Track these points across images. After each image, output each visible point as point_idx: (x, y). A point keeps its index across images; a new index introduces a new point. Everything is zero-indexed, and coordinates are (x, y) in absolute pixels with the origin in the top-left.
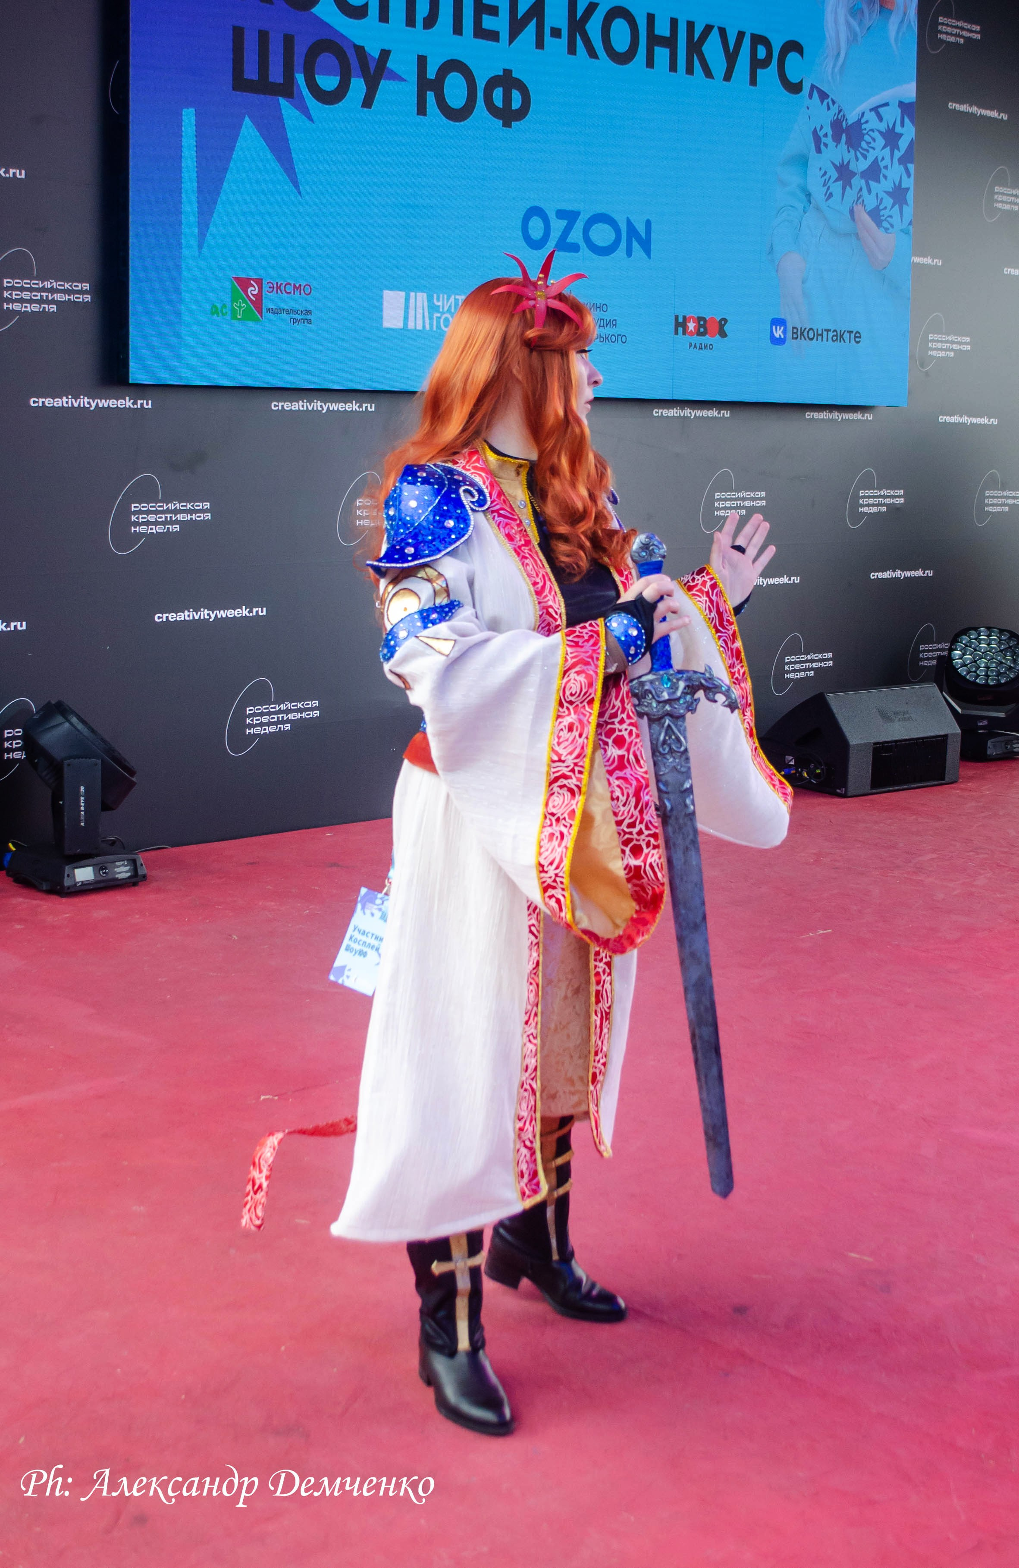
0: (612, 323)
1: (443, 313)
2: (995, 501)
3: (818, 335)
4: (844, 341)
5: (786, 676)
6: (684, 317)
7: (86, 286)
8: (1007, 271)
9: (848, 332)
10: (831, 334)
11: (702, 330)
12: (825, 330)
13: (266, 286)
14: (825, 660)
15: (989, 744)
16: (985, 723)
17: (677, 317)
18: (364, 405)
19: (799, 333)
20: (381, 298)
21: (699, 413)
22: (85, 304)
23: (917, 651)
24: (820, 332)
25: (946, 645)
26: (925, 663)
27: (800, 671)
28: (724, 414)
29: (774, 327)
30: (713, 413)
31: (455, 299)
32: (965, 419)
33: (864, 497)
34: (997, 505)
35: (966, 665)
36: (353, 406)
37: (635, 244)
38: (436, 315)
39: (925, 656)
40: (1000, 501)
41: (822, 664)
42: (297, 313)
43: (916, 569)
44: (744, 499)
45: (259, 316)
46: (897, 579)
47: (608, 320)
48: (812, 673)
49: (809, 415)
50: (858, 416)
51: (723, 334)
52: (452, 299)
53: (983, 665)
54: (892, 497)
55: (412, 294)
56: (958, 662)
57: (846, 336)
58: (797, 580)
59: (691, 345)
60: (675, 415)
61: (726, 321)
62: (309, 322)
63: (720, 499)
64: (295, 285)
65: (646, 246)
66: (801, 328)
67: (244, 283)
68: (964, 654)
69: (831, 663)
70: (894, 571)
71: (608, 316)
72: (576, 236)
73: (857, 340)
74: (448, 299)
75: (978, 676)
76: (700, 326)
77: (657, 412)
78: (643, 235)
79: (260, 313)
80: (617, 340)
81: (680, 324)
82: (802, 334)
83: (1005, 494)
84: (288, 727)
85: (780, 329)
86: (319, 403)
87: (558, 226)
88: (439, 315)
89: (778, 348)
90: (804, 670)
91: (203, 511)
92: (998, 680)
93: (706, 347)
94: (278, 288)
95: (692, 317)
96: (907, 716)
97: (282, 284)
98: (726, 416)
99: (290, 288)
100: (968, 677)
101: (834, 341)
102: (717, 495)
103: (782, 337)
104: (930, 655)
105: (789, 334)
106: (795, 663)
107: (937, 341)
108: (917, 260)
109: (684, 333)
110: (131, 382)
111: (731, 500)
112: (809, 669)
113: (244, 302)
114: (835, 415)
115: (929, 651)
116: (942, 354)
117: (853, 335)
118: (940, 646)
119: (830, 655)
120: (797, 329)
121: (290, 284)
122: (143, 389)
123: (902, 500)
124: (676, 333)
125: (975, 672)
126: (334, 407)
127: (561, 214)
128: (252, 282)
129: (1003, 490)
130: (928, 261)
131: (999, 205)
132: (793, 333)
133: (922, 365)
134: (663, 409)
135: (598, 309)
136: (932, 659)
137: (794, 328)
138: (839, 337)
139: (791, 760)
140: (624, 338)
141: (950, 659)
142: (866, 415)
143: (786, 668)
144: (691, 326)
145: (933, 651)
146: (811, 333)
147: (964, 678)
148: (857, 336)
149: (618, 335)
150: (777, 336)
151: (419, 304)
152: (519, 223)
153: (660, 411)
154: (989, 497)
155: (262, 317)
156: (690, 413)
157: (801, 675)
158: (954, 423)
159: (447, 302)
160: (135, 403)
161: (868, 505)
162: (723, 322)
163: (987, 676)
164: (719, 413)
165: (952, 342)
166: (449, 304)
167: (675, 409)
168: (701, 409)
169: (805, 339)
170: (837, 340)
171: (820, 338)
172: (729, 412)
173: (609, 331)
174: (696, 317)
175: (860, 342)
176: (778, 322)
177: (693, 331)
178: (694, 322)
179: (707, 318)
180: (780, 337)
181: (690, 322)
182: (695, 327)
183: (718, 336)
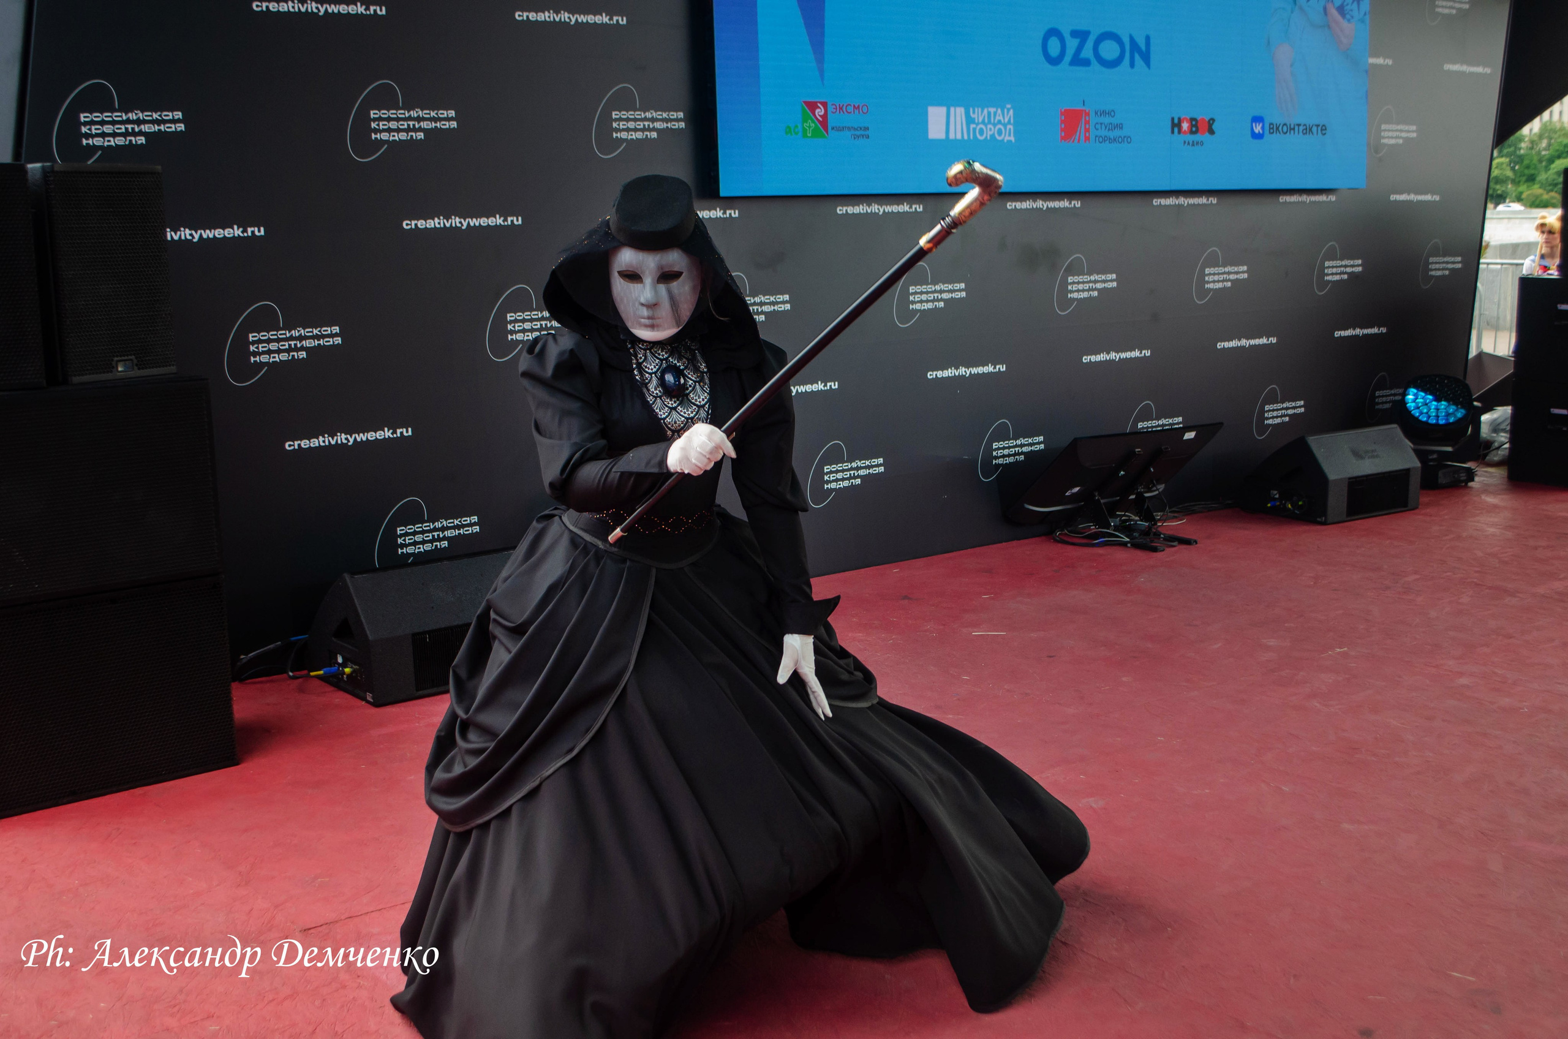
0: (1120, 126)
1: (978, 124)
2: (1437, 266)
5: (1266, 422)
6: (1179, 119)
7: (681, 115)
8: (1449, 67)
10: (1301, 128)
11: (1194, 129)
12: (1297, 124)
13: (830, 108)
14: (1298, 407)
15: (1440, 474)
16: (1435, 456)
17: (1173, 119)
18: (914, 207)
19: (1274, 129)
20: (926, 114)
21: (1191, 200)
22: (679, 130)
23: (1374, 397)
24: (1292, 126)
25: (1401, 391)
26: (1380, 407)
27: (1277, 417)
28: (1212, 202)
29: (1254, 124)
30: (1203, 200)
31: (988, 110)
32: (1412, 197)
33: (1329, 267)
34: (1439, 269)
35: (1418, 408)
36: (904, 208)
37: (1137, 57)
38: (972, 126)
39: (1380, 400)
40: (1442, 266)
41: (1295, 411)
42: (857, 129)
43: (1372, 327)
44: (1229, 273)
45: (826, 135)
46: (1356, 336)
47: (1116, 125)
48: (1287, 419)
49: (1283, 199)
50: (1323, 198)
51: (1212, 132)
52: (986, 111)
53: (1433, 407)
54: (1352, 266)
55: (952, 109)
56: (1411, 405)
57: (1314, 129)
58: (1274, 340)
59: (1185, 142)
60: (1172, 203)
61: (1213, 120)
62: (868, 137)
63: (1210, 274)
64: (854, 106)
65: (1146, 58)
66: (1276, 124)
67: (812, 106)
68: (1416, 399)
69: (1302, 410)
70: (1354, 329)
71: (1115, 121)
72: (1087, 52)
73: (1324, 132)
74: (982, 112)
75: (1429, 417)
76: (1191, 126)
77: (1156, 202)
78: (1143, 48)
79: (827, 131)
80: (1123, 141)
81: (1176, 125)
82: (1277, 129)
83: (1446, 259)
84: (858, 481)
85: (1259, 125)
86: (876, 206)
87: (1072, 44)
88: (974, 126)
89: (1257, 142)
90: (1281, 416)
91: (783, 302)
92: (1447, 419)
93: (1197, 143)
94: (841, 109)
95: (1185, 118)
96: (1376, 454)
97: (843, 105)
98: (1214, 203)
99: (850, 109)
100: (1420, 418)
101: (1304, 134)
102: (1207, 271)
103: (1261, 132)
104: (1384, 399)
105: (1267, 129)
106: (1273, 410)
107: (1389, 131)
108: (1371, 61)
109: (1180, 132)
110: (722, 194)
111: (1219, 274)
112: (1285, 416)
113: (813, 122)
114: (1305, 198)
115: (1383, 396)
116: (1392, 142)
117: (1319, 129)
118: (1393, 392)
119: (1302, 403)
120: (1273, 124)
121: (850, 105)
122: (731, 201)
123: (1360, 269)
124: (1173, 132)
125: (1427, 413)
126: (889, 209)
127: (1075, 34)
128: (819, 105)
129: (1444, 256)
130: (1380, 61)
131: (1439, 10)
132: (1270, 128)
133: (1376, 152)
134: (1161, 198)
135: (1107, 115)
136: (1386, 402)
137: (1271, 124)
138: (1308, 130)
139: (1276, 494)
140: (1129, 140)
141: (1403, 403)
142: (1329, 197)
143: (1266, 415)
144: (1186, 126)
145: (1386, 396)
146: (1285, 129)
147: (1417, 419)
148: (1323, 129)
149: (1124, 136)
150: (1256, 131)
151: (958, 119)
152: (1040, 42)
153: (1159, 200)
154: (1433, 263)
155: (827, 133)
156: (1184, 201)
157: (1278, 421)
158: (1403, 201)
159: (982, 114)
160: (725, 213)
161: (1332, 274)
162: (1211, 122)
163: (1437, 416)
164: (1208, 201)
165: (1401, 131)
166: (983, 117)
167: (1171, 199)
168: (1193, 197)
169: (1280, 133)
170: (1306, 133)
171: (1292, 132)
172: (1216, 199)
173: (1117, 133)
174: (1189, 118)
175: (1325, 134)
176: (1258, 119)
177: (1187, 130)
178: (1187, 122)
179: (1198, 119)
180: (1259, 132)
181: (1183, 122)
182: (1188, 127)
183: (1207, 134)
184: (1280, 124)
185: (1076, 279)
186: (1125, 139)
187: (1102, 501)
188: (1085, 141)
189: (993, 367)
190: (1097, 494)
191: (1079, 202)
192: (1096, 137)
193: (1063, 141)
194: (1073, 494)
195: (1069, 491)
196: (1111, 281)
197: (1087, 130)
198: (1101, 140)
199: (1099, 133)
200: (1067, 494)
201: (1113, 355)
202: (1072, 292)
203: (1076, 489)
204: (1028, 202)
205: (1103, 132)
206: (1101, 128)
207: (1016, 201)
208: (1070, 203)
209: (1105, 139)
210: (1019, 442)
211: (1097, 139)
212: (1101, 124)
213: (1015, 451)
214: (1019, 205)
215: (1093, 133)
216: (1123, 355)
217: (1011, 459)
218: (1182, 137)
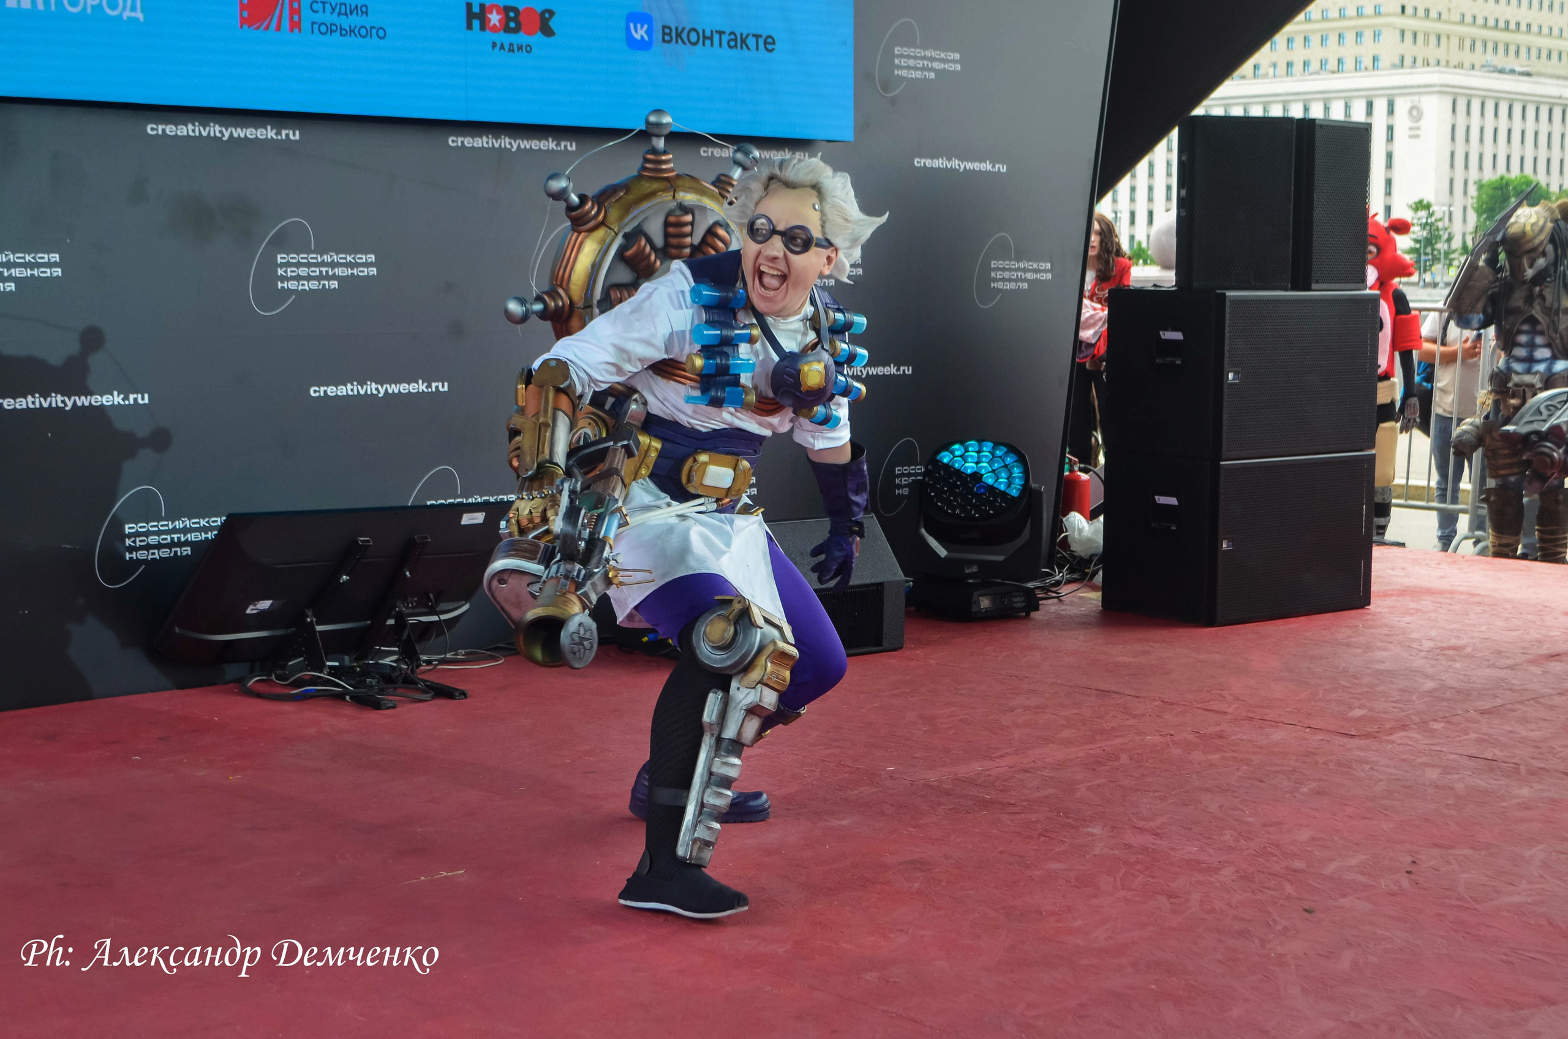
0: (364, 11)
2: (1007, 274)
3: (705, 38)
4: (748, 48)
6: (482, 6)
9: (754, 35)
10: (725, 38)
11: (512, 25)
12: (717, 32)
15: (978, 597)
17: (469, 6)
19: (672, 35)
21: (525, 144)
23: (892, 476)
24: (708, 34)
28: (566, 146)
29: (632, 26)
30: (549, 144)
32: (956, 164)
39: (902, 481)
47: (353, 7)
49: (702, 150)
51: (548, 32)
57: (751, 41)
59: (494, 45)
60: (485, 145)
61: (552, 13)
66: (677, 29)
73: (769, 47)
76: (508, 19)
77: (454, 140)
80: (369, 33)
81: (476, 17)
82: (679, 35)
83: (1022, 265)
85: (642, 27)
89: (641, 56)
93: (520, 48)
95: (496, 7)
98: (569, 148)
101: (731, 48)
103: (646, 38)
104: (909, 479)
105: (658, 35)
107: (909, 57)
109: (483, 27)
115: (908, 475)
116: (916, 74)
117: (761, 41)
120: (670, 28)
124: (469, 27)
129: (1019, 259)
132: (664, 34)
133: (884, 89)
134: (465, 136)
137: (664, 27)
138: (738, 41)
140: (381, 33)
144: (495, 18)
145: (913, 474)
146: (694, 36)
148: (769, 42)
149: (372, 28)
150: (637, 37)
153: (460, 140)
154: (998, 269)
156: (510, 144)
158: (938, 168)
162: (547, 15)
164: (558, 145)
167: (485, 139)
168: (529, 138)
169: (684, 42)
170: (736, 46)
171: (708, 42)
172: (574, 144)
173: (355, 20)
174: (502, 6)
175: (773, 49)
176: (635, 18)
177: (498, 24)
178: (498, 13)
179: (521, 8)
180: (642, 37)
181: (491, 13)
182: (500, 21)
183: (539, 33)
184: (683, 29)
185: (293, 258)
186: (374, 31)
187: (319, 628)
188: (291, 30)
189: (122, 396)
190: (309, 612)
191: (297, 133)
192: (313, 23)
193: (245, 26)
194: (262, 613)
195: (251, 607)
196: (367, 265)
197: (295, 11)
198: (323, 28)
199: (319, 17)
200: (248, 611)
201: (371, 388)
202: (284, 279)
203: (265, 604)
204: (190, 127)
205: (329, 18)
206: (324, 11)
207: (167, 123)
208: (278, 133)
209: (331, 29)
210: (179, 524)
211: (316, 27)
212: (324, 3)
213: (172, 539)
214: (170, 130)
215: (307, 16)
216: (393, 389)
217: (165, 553)
218: (489, 36)
